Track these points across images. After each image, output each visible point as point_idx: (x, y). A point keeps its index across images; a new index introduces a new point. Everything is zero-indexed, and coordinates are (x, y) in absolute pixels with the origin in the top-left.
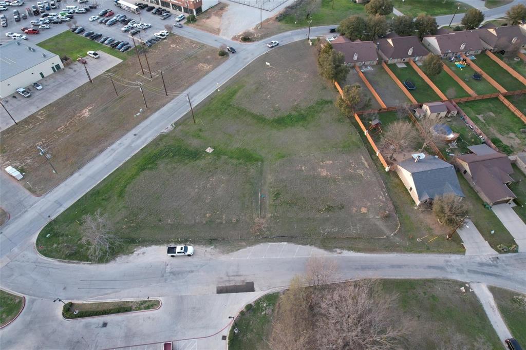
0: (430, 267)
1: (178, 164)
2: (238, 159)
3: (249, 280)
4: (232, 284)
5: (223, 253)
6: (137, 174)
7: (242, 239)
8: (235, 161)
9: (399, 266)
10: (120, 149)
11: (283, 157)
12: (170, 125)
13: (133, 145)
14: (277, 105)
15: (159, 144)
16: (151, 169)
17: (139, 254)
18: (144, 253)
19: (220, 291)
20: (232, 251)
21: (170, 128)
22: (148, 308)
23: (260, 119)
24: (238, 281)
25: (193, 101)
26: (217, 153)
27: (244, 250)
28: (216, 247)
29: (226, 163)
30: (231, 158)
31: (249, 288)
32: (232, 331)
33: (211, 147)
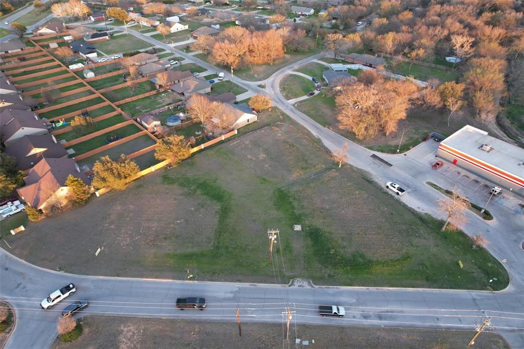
0: (294, 113)
1: (336, 239)
2: (290, 203)
3: (371, 158)
4: (381, 163)
5: (371, 174)
6: (378, 263)
7: (354, 171)
8: (295, 204)
9: (304, 120)
10: (372, 309)
11: (264, 179)
12: (292, 287)
13: (354, 301)
14: (193, 209)
15: (329, 276)
16: (362, 256)
17: (423, 210)
18: (419, 208)
19: (391, 165)
20: (365, 171)
21: (297, 283)
22: (435, 185)
23: (225, 212)
24: (377, 161)
25: (231, 292)
26: (297, 220)
27: (358, 167)
28: (372, 179)
29: (303, 207)
30: (294, 208)
31: (374, 156)
32: (400, 152)
33: (293, 229)
